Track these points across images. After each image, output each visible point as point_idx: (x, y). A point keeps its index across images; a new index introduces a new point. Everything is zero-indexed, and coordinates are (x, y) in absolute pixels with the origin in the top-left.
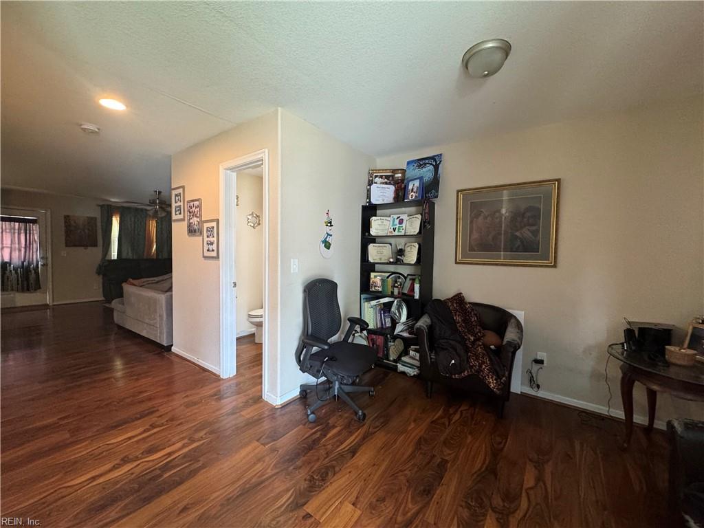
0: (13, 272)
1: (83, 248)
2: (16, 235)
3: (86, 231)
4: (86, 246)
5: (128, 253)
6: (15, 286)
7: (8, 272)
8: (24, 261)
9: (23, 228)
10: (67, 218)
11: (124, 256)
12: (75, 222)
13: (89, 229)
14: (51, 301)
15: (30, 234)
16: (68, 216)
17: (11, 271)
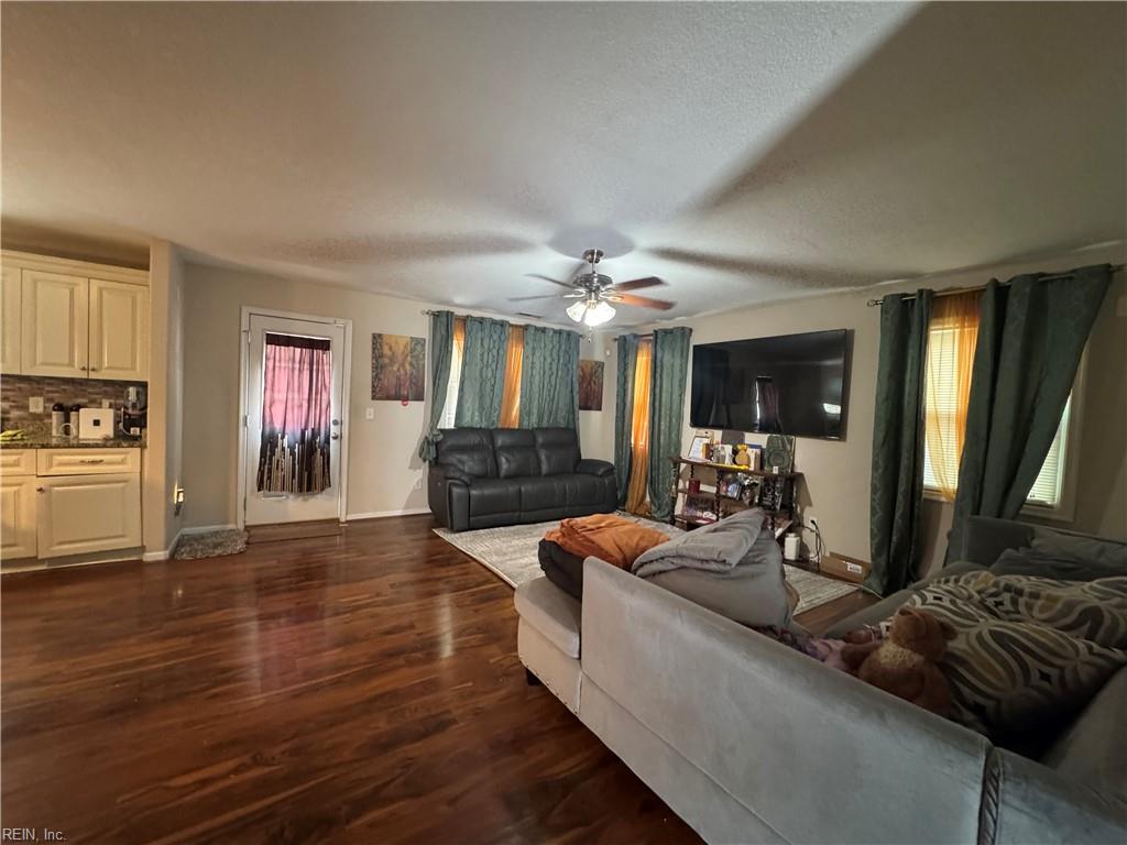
0: (287, 450)
1: (400, 402)
2: (296, 372)
3: (408, 367)
4: (405, 399)
5: (472, 418)
6: (288, 482)
7: (278, 450)
8: (306, 428)
9: (307, 360)
10: (377, 339)
11: (467, 421)
12: (391, 348)
13: (411, 364)
14: (344, 513)
15: (318, 370)
16: (380, 335)
17: (283, 449)
